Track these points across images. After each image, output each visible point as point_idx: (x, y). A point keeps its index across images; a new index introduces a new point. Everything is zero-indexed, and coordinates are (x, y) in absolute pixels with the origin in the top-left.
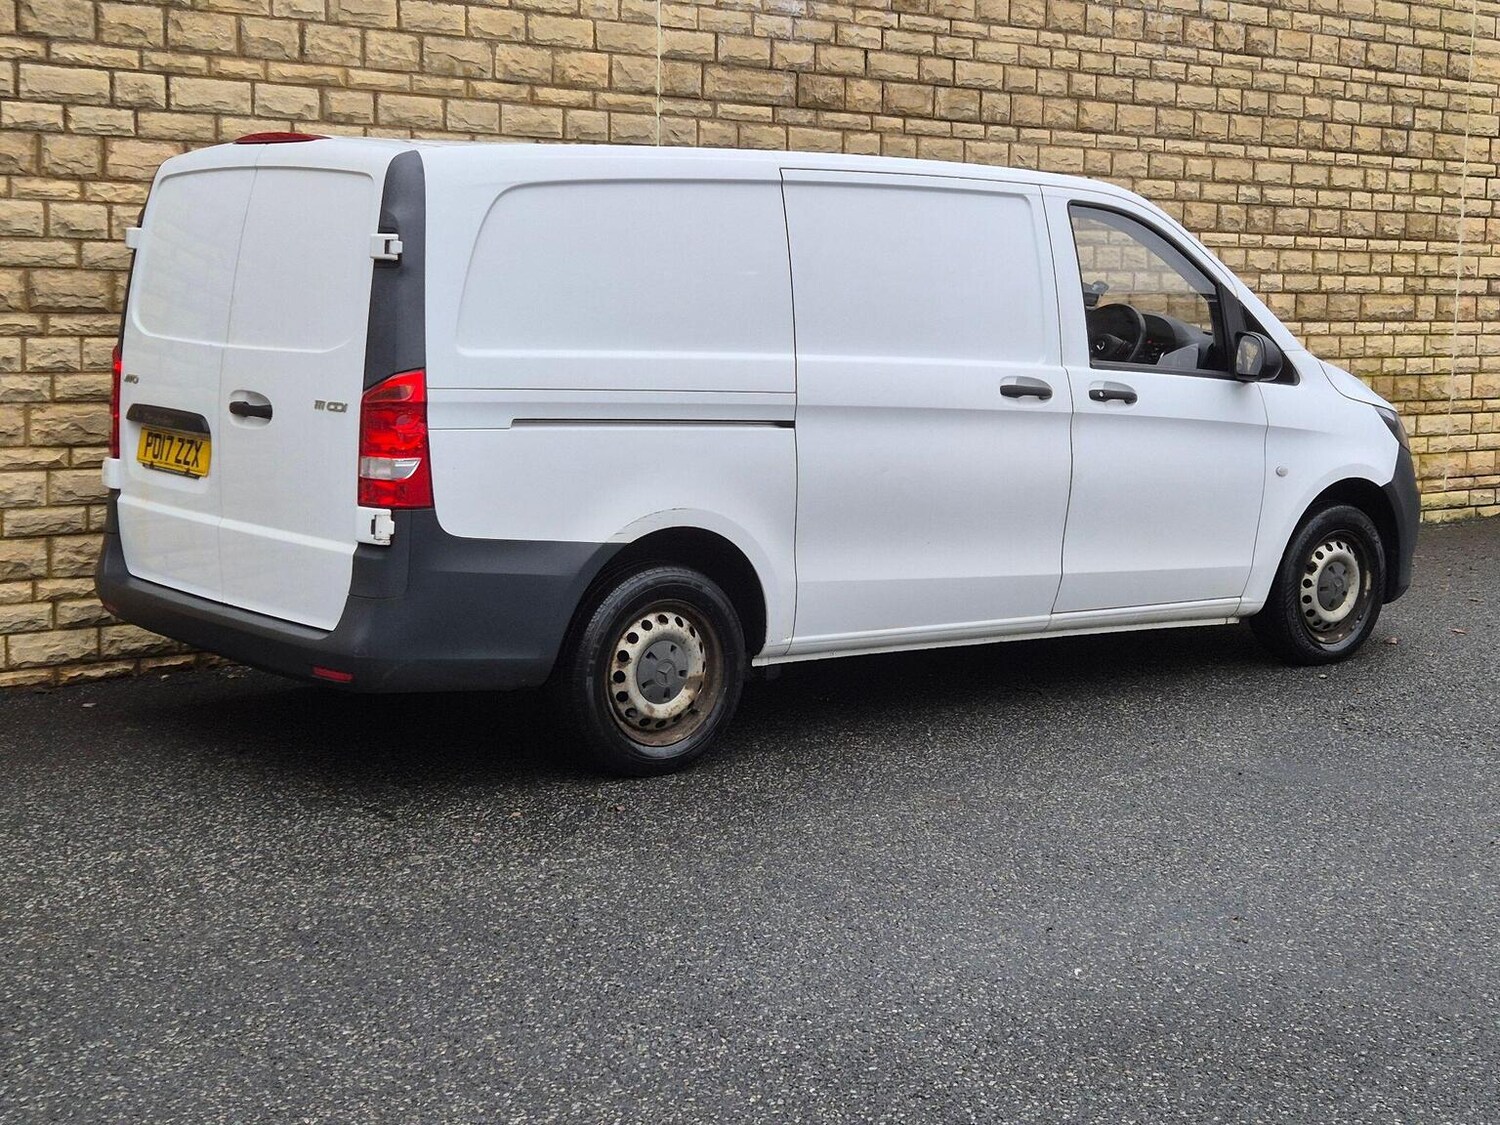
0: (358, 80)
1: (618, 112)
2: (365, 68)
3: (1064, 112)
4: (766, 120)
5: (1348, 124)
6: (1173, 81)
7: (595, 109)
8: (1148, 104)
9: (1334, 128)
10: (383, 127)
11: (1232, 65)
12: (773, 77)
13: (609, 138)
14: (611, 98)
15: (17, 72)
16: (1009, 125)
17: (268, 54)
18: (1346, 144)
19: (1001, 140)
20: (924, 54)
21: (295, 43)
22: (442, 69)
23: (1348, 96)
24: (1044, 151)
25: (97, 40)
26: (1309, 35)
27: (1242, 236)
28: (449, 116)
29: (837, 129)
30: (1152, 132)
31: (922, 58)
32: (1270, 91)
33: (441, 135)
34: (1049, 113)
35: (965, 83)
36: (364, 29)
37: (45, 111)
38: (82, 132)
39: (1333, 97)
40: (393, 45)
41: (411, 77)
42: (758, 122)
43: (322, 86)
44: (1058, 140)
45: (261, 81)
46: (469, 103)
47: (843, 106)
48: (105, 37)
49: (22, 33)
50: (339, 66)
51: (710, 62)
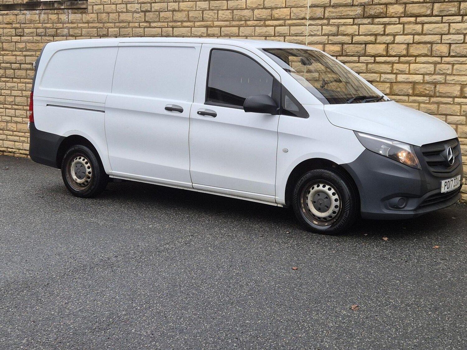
0: (216, 24)
1: (293, 26)
2: (218, 21)
4: (351, 24)
7: (285, 26)
10: (222, 36)
12: (353, 8)
13: (290, 34)
14: (290, 22)
17: (195, 20)
21: (201, 16)
22: (239, 19)
25: (159, 21)
28: (240, 32)
29: (382, 24)
33: (238, 37)
36: (218, 10)
40: (225, 14)
41: (230, 22)
42: (346, 25)
43: (207, 27)
45: (193, 27)
46: (245, 28)
47: (385, 16)
48: (161, 20)
49: (146, 21)
50: (211, 21)
51: (328, 6)
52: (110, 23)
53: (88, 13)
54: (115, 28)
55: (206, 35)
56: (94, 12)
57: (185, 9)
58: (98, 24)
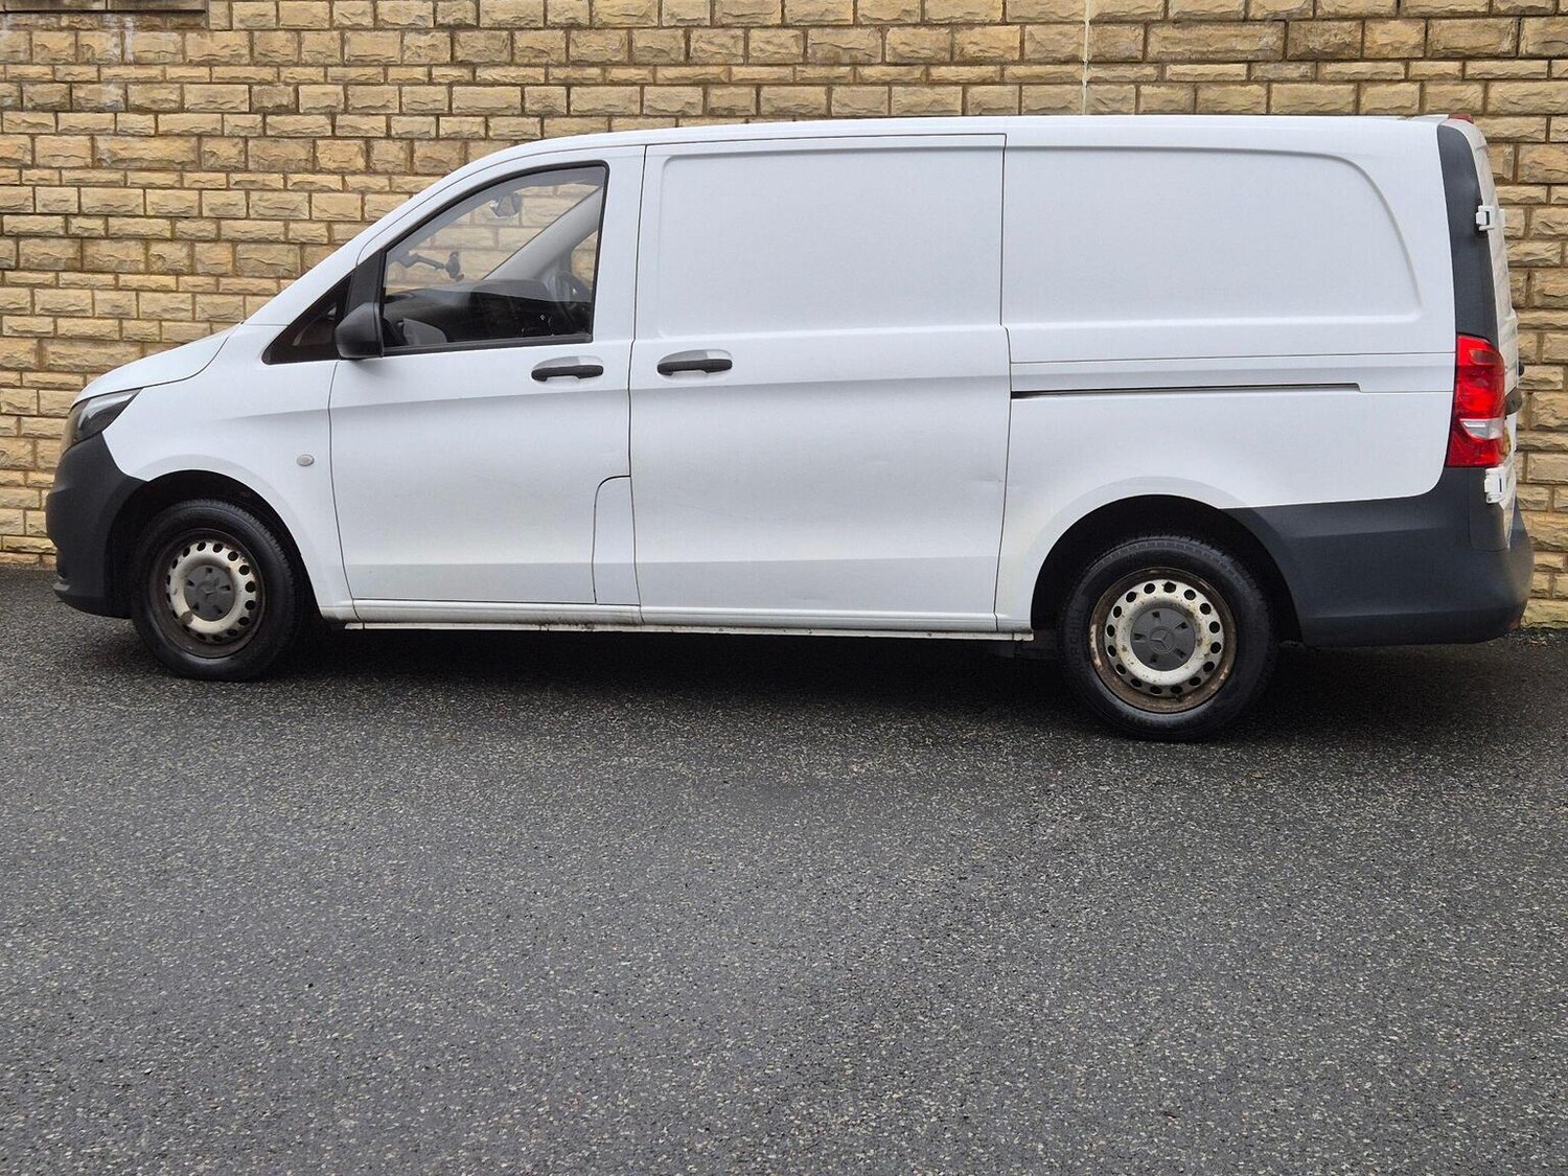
0: (741, 76)
1: (1032, 84)
2: (748, 65)
4: (1239, 78)
7: (1002, 83)
10: (764, 117)
12: (1247, 29)
13: (1020, 109)
14: (1021, 70)
15: (450, 94)
17: (656, 60)
21: (680, 48)
22: (826, 59)
25: (512, 62)
28: (833, 102)
29: (1349, 81)
36: (747, 29)
37: (468, 122)
38: (500, 138)
40: (776, 40)
41: (795, 69)
42: (1224, 81)
43: (705, 84)
45: (649, 84)
46: (855, 88)
47: (1359, 54)
48: (517, 59)
49: (454, 62)
50: (722, 65)
51: (1158, 21)
52: (306, 65)
53: (210, 30)
54: (326, 83)
55: (700, 112)
56: (236, 25)
57: (618, 20)
58: (253, 68)
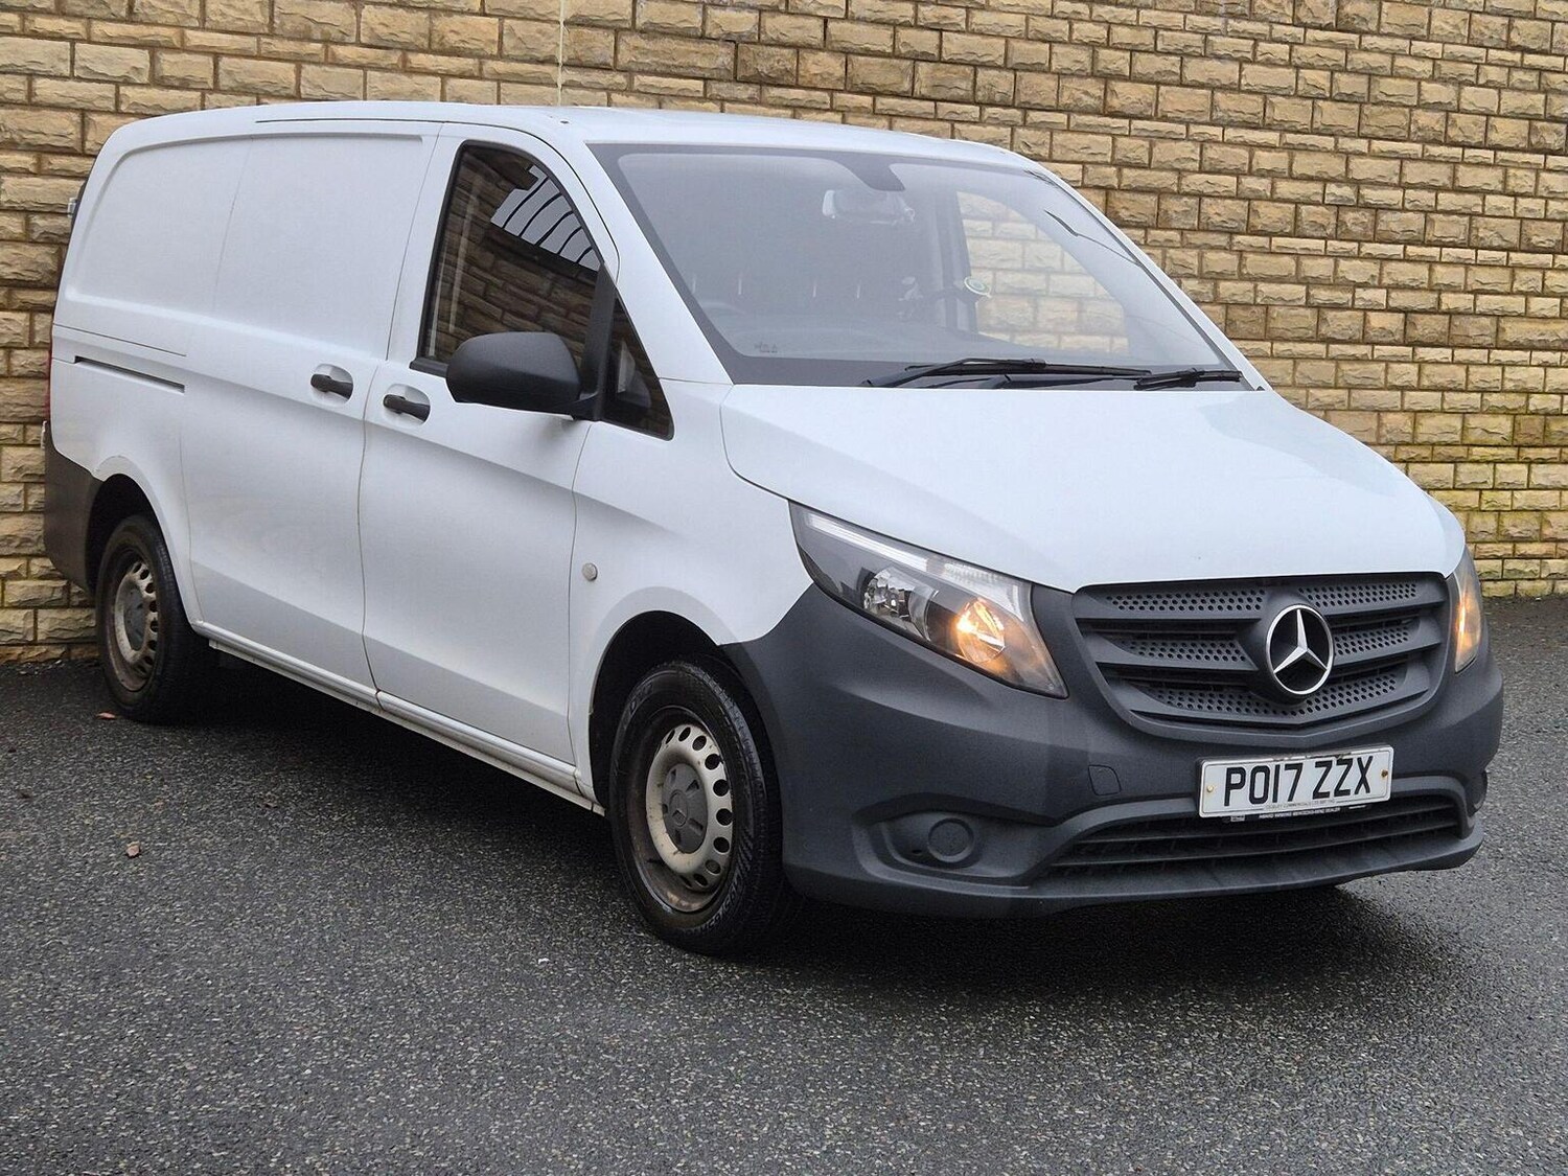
0: (197, 42)
1: (509, 82)
2: (203, 29)
3: (1086, 93)
4: (696, 95)
5: (1482, 114)
6: (1236, 59)
7: (481, 78)
8: (1202, 86)
9: (1461, 119)
10: (224, 92)
11: (1317, 43)
12: (704, 47)
14: (500, 66)
16: (1012, 106)
17: (91, 12)
18: (1478, 138)
19: (1004, 124)
20: (901, 25)
22: (296, 32)
23: (1482, 81)
24: (1059, 138)
26: (1427, 9)
27: (1329, 242)
28: (303, 82)
29: (787, 106)
30: (1207, 118)
31: (897, 28)
32: (1371, 74)
34: (1066, 94)
35: (955, 58)
39: (1460, 83)
41: (258, 41)
42: (684, 96)
43: (153, 47)
44: (1077, 125)
45: (82, 41)
46: (327, 69)
47: (795, 81)
50: (174, 26)
51: (626, 29)
